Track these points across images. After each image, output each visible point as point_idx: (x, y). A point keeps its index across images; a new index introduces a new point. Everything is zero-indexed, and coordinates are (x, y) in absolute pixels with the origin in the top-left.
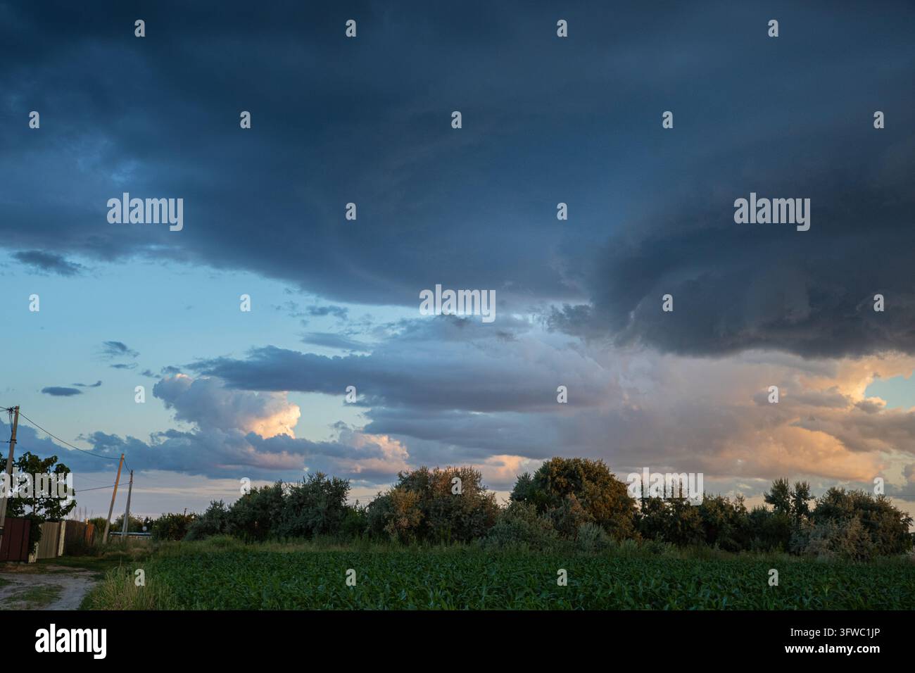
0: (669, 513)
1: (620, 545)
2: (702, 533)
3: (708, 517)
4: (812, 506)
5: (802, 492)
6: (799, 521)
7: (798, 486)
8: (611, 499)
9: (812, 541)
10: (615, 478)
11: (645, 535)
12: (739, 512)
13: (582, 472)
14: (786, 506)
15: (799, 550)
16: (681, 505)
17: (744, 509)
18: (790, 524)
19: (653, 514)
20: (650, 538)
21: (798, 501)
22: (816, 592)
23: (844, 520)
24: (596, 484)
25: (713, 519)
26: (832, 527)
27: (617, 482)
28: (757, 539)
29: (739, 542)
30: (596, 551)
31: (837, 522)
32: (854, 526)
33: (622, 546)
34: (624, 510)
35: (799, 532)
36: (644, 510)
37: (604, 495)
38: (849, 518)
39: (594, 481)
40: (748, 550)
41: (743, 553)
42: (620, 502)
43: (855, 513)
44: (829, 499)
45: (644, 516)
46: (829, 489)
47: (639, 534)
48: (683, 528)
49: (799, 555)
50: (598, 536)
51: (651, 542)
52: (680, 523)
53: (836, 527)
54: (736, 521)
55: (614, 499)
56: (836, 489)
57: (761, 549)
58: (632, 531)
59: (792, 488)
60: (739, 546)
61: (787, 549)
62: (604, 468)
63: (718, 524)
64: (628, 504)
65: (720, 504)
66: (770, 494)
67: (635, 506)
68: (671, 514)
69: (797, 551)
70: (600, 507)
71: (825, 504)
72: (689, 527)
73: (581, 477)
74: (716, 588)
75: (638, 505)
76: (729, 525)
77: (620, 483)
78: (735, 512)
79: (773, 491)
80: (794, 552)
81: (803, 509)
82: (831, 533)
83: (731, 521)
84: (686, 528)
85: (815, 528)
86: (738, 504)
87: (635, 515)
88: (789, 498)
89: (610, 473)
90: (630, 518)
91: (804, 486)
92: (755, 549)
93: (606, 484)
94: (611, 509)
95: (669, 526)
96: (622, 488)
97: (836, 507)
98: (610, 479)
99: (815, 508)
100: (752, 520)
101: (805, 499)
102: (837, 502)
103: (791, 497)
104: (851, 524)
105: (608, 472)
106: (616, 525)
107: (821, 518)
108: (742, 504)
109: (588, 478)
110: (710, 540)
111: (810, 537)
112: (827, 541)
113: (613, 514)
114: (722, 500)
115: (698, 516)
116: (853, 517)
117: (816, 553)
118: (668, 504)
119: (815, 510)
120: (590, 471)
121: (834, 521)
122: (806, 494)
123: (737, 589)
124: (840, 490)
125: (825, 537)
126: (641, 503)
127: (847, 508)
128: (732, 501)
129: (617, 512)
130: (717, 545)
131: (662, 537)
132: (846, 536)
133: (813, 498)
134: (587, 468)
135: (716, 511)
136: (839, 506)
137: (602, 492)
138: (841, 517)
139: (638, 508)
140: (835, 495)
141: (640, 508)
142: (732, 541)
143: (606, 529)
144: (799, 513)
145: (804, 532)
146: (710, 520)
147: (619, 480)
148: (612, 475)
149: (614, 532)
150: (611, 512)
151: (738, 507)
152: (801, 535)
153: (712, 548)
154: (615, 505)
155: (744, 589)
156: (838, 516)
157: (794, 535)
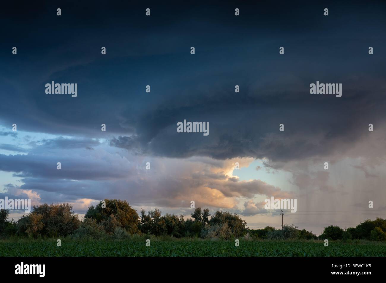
0: (153, 222)
1: (132, 236)
2: (166, 230)
3: (169, 224)
4: (209, 218)
5: (206, 213)
6: (204, 224)
7: (204, 210)
8: (129, 217)
9: (209, 232)
10: (131, 208)
11: (143, 232)
12: (182, 221)
13: (117, 205)
14: (200, 219)
15: (204, 236)
16: (158, 219)
17: (183, 220)
18: (201, 226)
19: (146, 223)
20: (145, 233)
21: (204, 217)
22: (219, 253)
23: (221, 224)
24: (123, 210)
25: (171, 225)
26: (217, 227)
27: (132, 209)
28: (188, 232)
29: (181, 233)
30: (122, 239)
31: (219, 225)
32: (225, 226)
33: (133, 236)
34: (134, 221)
35: (204, 229)
36: (142, 221)
37: (126, 215)
38: (224, 223)
39: (122, 209)
40: (184, 237)
41: (183, 238)
42: (133, 218)
43: (226, 221)
44: (216, 215)
45: (142, 224)
46: (216, 211)
47: (140, 231)
48: (158, 229)
49: (204, 238)
50: (123, 232)
51: (145, 235)
52: (157, 226)
53: (218, 226)
54: (180, 225)
55: (130, 217)
56: (219, 211)
57: (190, 236)
58: (137, 230)
59: (202, 211)
60: (181, 235)
61: (199, 236)
62: (127, 204)
63: (173, 226)
64: (136, 219)
65: (174, 218)
66: (194, 214)
67: (139, 219)
68: (154, 223)
69: (203, 237)
70: (124, 220)
71: (215, 218)
72: (161, 228)
73: (117, 207)
74: (179, 253)
75: (140, 219)
76: (177, 227)
77: (133, 210)
78: (180, 221)
79: (195, 212)
80: (202, 237)
81: (206, 220)
82: (217, 229)
83: (178, 225)
84: (159, 228)
85: (210, 227)
86: (181, 218)
87: (139, 223)
88: (201, 215)
89: (129, 206)
90: (137, 225)
91: (207, 210)
92: (187, 236)
93: (127, 210)
94: (129, 221)
95: (153, 227)
96: (133, 212)
97: (219, 219)
98: (129, 208)
99: (211, 219)
100: (186, 225)
101: (207, 216)
102: (219, 217)
103: (202, 215)
104: (224, 226)
105: (128, 205)
106: (131, 228)
107: (213, 223)
108: (182, 218)
109: (120, 208)
110: (169, 233)
111: (208, 231)
112: (215, 232)
113: (129, 223)
114: (175, 216)
115: (165, 223)
116: (225, 222)
117: (211, 237)
118: (153, 218)
119: (211, 220)
120: (121, 205)
121: (218, 224)
122: (208, 213)
123: (187, 253)
124: (220, 212)
125: (214, 231)
126: (141, 218)
127: (223, 219)
128: (179, 217)
129: (131, 222)
130: (172, 235)
131: (150, 232)
132: (222, 230)
133: (210, 215)
134: (120, 204)
135: (172, 221)
136: (220, 218)
137: (125, 214)
138: (221, 223)
139: (140, 220)
140: (219, 214)
141: (141, 220)
142: (178, 233)
143: (126, 229)
144: (205, 221)
145: (206, 229)
146: (169, 225)
147: (133, 209)
148: (130, 207)
149: (130, 231)
150: (129, 222)
151: (181, 219)
152: (205, 230)
153: (171, 236)
154: (131, 219)
155: (189, 253)
156: (219, 222)
157: (202, 230)
